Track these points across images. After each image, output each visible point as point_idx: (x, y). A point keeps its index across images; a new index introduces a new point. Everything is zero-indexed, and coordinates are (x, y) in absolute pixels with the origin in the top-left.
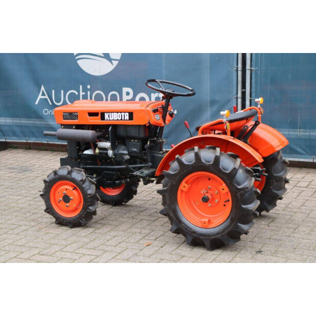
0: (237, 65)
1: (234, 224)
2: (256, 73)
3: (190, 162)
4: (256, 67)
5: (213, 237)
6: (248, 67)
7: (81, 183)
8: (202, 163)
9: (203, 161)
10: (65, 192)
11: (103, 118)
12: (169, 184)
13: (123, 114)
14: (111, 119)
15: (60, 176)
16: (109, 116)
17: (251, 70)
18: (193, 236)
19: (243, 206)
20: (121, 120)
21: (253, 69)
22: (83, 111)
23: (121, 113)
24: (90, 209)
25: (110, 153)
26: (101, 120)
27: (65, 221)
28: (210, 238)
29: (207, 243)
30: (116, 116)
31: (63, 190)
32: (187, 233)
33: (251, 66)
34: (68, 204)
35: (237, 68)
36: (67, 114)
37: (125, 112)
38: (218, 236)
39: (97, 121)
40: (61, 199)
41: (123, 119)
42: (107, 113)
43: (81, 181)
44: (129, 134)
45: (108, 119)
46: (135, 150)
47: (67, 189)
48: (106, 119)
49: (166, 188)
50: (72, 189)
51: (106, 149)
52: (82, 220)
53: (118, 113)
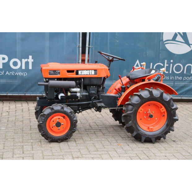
0: (79, 44)
1: (168, 127)
2: (92, 49)
3: (147, 96)
4: (92, 46)
5: (157, 136)
6: (87, 45)
7: (70, 114)
8: (154, 96)
9: (154, 95)
10: (58, 120)
11: (77, 73)
12: (134, 110)
13: (90, 71)
14: (82, 74)
15: (56, 110)
16: (81, 72)
17: (89, 48)
18: (146, 137)
19: (174, 118)
20: (89, 74)
21: (90, 47)
22: (63, 70)
23: (89, 70)
24: (74, 129)
25: (78, 94)
26: (76, 75)
27: (56, 139)
28: (155, 136)
29: (153, 140)
30: (86, 72)
31: (56, 119)
32: (142, 136)
33: (89, 45)
34: (59, 128)
35: (79, 46)
36: (52, 71)
37: (92, 70)
38: (159, 135)
39: (73, 75)
40: (55, 125)
41: (90, 74)
42: (80, 70)
43: (71, 112)
44: (92, 83)
45: (81, 74)
46: (94, 92)
47: (59, 119)
48: (79, 74)
49: (132, 112)
50: (62, 118)
51: (76, 92)
52: (68, 137)
53: (87, 70)
